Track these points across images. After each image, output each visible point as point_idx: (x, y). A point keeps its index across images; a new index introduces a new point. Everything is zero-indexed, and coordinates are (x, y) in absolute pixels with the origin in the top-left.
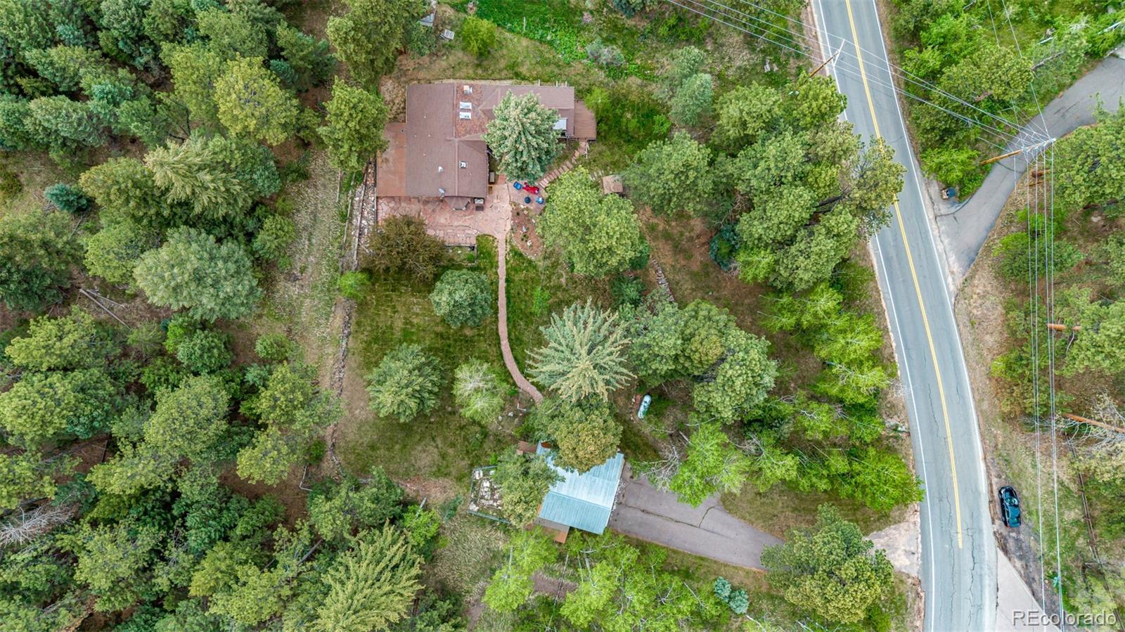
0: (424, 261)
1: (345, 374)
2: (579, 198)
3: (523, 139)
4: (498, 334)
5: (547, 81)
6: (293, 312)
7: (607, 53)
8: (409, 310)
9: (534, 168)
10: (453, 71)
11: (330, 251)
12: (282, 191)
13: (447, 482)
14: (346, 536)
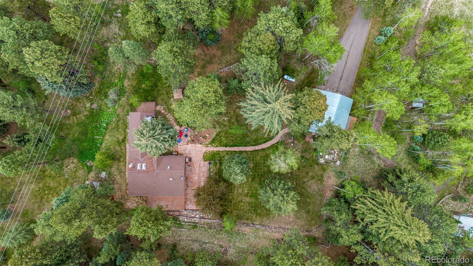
0: (217, 187)
1: (272, 225)
2: (189, 107)
3: (157, 137)
4: (253, 151)
5: (126, 126)
6: (242, 251)
7: (112, 95)
8: (241, 195)
9: (171, 132)
10: (122, 172)
11: (212, 233)
12: (182, 257)
13: (326, 175)
14: (360, 227)
